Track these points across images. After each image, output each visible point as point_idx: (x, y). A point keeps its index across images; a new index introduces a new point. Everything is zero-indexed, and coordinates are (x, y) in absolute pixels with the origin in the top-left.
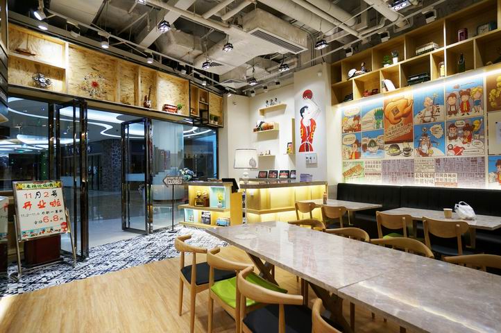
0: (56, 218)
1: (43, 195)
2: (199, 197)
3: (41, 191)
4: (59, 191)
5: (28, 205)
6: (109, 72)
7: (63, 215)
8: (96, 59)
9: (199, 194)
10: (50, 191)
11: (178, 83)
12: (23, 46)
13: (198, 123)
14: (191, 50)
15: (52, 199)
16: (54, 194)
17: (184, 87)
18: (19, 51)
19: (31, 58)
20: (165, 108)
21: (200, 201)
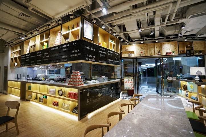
0: (131, 86)
1: (129, 80)
2: (184, 85)
3: (129, 79)
4: (133, 80)
5: (126, 82)
6: (146, 48)
7: (133, 85)
8: (142, 46)
9: (184, 84)
10: (131, 79)
11: (173, 43)
12: (126, 49)
13: (189, 55)
14: (174, 31)
15: (131, 81)
16: (131, 80)
17: (176, 44)
18: (126, 50)
19: (128, 51)
20: (166, 54)
21: (184, 87)
